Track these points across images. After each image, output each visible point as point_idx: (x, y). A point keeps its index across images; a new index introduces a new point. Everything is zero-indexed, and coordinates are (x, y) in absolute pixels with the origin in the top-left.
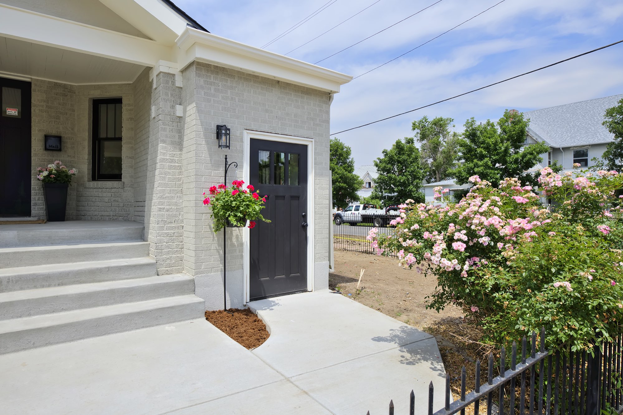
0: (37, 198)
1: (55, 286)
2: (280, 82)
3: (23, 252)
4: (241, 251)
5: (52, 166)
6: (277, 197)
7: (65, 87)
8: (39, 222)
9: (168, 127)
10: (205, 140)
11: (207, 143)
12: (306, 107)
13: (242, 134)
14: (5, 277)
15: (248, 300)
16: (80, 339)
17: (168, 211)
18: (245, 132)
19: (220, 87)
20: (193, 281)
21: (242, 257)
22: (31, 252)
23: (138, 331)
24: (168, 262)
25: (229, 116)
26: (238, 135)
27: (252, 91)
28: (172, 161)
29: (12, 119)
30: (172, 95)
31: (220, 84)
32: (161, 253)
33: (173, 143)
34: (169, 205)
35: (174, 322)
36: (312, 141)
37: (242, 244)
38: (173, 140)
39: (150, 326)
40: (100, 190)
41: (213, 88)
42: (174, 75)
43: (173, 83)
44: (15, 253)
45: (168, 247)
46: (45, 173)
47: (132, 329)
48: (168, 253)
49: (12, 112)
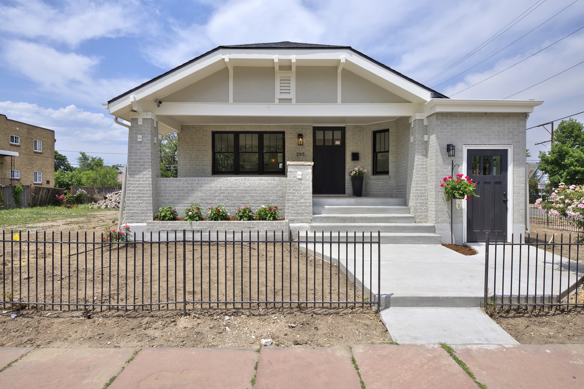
0: (348, 184)
1: (373, 223)
2: (487, 114)
3: (359, 208)
4: (461, 213)
5: (356, 169)
6: (485, 183)
7: (360, 126)
8: (349, 196)
9: (420, 147)
10: (441, 154)
11: (442, 154)
12: (506, 125)
13: (462, 147)
14: (356, 217)
15: (466, 242)
16: (388, 244)
17: (420, 191)
18: (464, 146)
19: (449, 124)
20: (434, 226)
21: (462, 217)
22: (362, 208)
23: (410, 245)
24: (420, 217)
25: (454, 139)
26: (460, 148)
27: (468, 122)
28: (422, 165)
29: (338, 146)
30: (422, 130)
31: (449, 122)
32: (417, 212)
33: (423, 155)
34: (421, 188)
35: (426, 244)
36: (511, 147)
37: (462, 210)
38: (422, 154)
39: (415, 244)
40: (377, 180)
41: (445, 125)
42: (423, 120)
43: (423, 124)
44: (357, 208)
45: (420, 209)
46: (354, 172)
47: (407, 244)
48: (420, 212)
49: (338, 143)
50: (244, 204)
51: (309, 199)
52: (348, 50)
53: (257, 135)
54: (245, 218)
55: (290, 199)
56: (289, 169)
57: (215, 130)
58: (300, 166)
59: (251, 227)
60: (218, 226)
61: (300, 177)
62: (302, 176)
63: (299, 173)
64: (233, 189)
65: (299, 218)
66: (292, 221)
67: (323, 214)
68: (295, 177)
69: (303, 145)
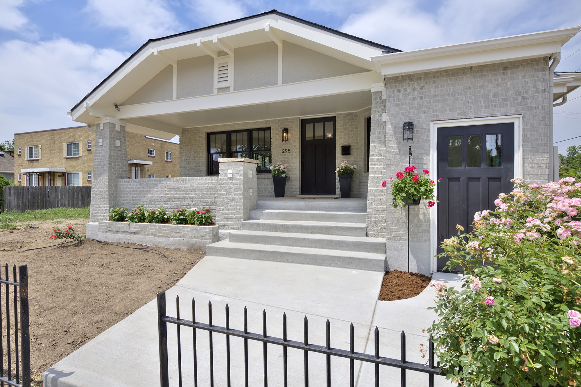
2: (473, 69)
4: (428, 226)
5: (343, 164)
6: (470, 179)
7: (352, 114)
8: (339, 198)
9: (376, 131)
10: (395, 137)
11: (396, 138)
12: (509, 83)
13: (428, 126)
15: (435, 270)
17: (375, 191)
18: (431, 123)
19: (408, 92)
20: (384, 244)
21: (429, 232)
23: (337, 268)
24: (375, 228)
25: (416, 113)
26: (425, 126)
27: (440, 85)
28: (379, 155)
29: (328, 139)
30: (380, 107)
31: (408, 89)
32: (371, 221)
33: (380, 142)
34: (377, 188)
35: (361, 269)
36: (519, 118)
37: (429, 221)
38: (380, 140)
39: (345, 268)
41: (401, 94)
42: (381, 92)
43: (381, 98)
45: (375, 218)
46: (338, 169)
47: (334, 267)
48: (376, 222)
49: (329, 135)
50: (185, 206)
51: (239, 202)
52: (273, 15)
53: (246, 133)
54: (174, 222)
55: (221, 202)
56: (221, 167)
57: (210, 131)
58: (231, 163)
59: (178, 231)
60: (151, 229)
61: (231, 176)
62: (233, 175)
63: (230, 171)
64: (176, 190)
65: (229, 224)
66: (222, 226)
67: (261, 219)
68: (226, 176)
69: (287, 140)
